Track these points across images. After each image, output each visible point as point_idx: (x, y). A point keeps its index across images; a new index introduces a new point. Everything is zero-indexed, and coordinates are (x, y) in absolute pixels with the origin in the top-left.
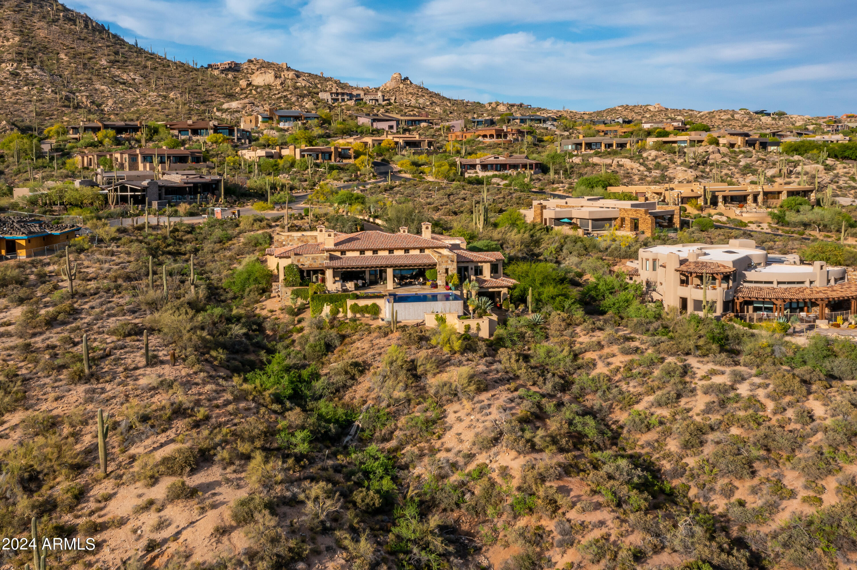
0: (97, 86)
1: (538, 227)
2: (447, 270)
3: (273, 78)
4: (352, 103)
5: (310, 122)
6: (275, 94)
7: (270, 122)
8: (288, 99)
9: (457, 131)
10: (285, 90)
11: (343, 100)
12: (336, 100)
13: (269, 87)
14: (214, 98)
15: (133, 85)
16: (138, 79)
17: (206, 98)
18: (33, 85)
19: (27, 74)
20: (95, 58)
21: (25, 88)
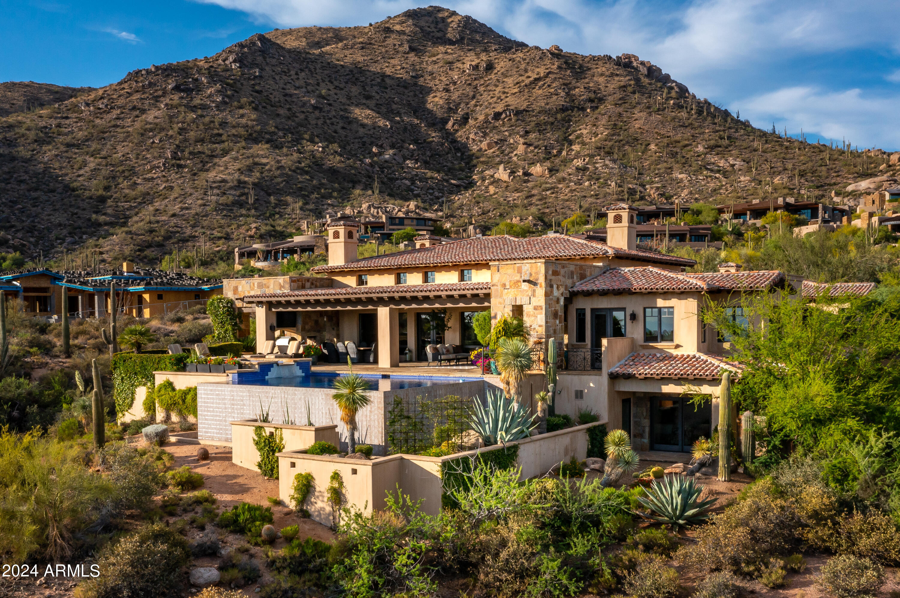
0: (676, 175)
14: (838, 180)
15: (729, 173)
16: (738, 163)
18: (598, 179)
19: (597, 168)
20: (691, 145)
21: (587, 184)
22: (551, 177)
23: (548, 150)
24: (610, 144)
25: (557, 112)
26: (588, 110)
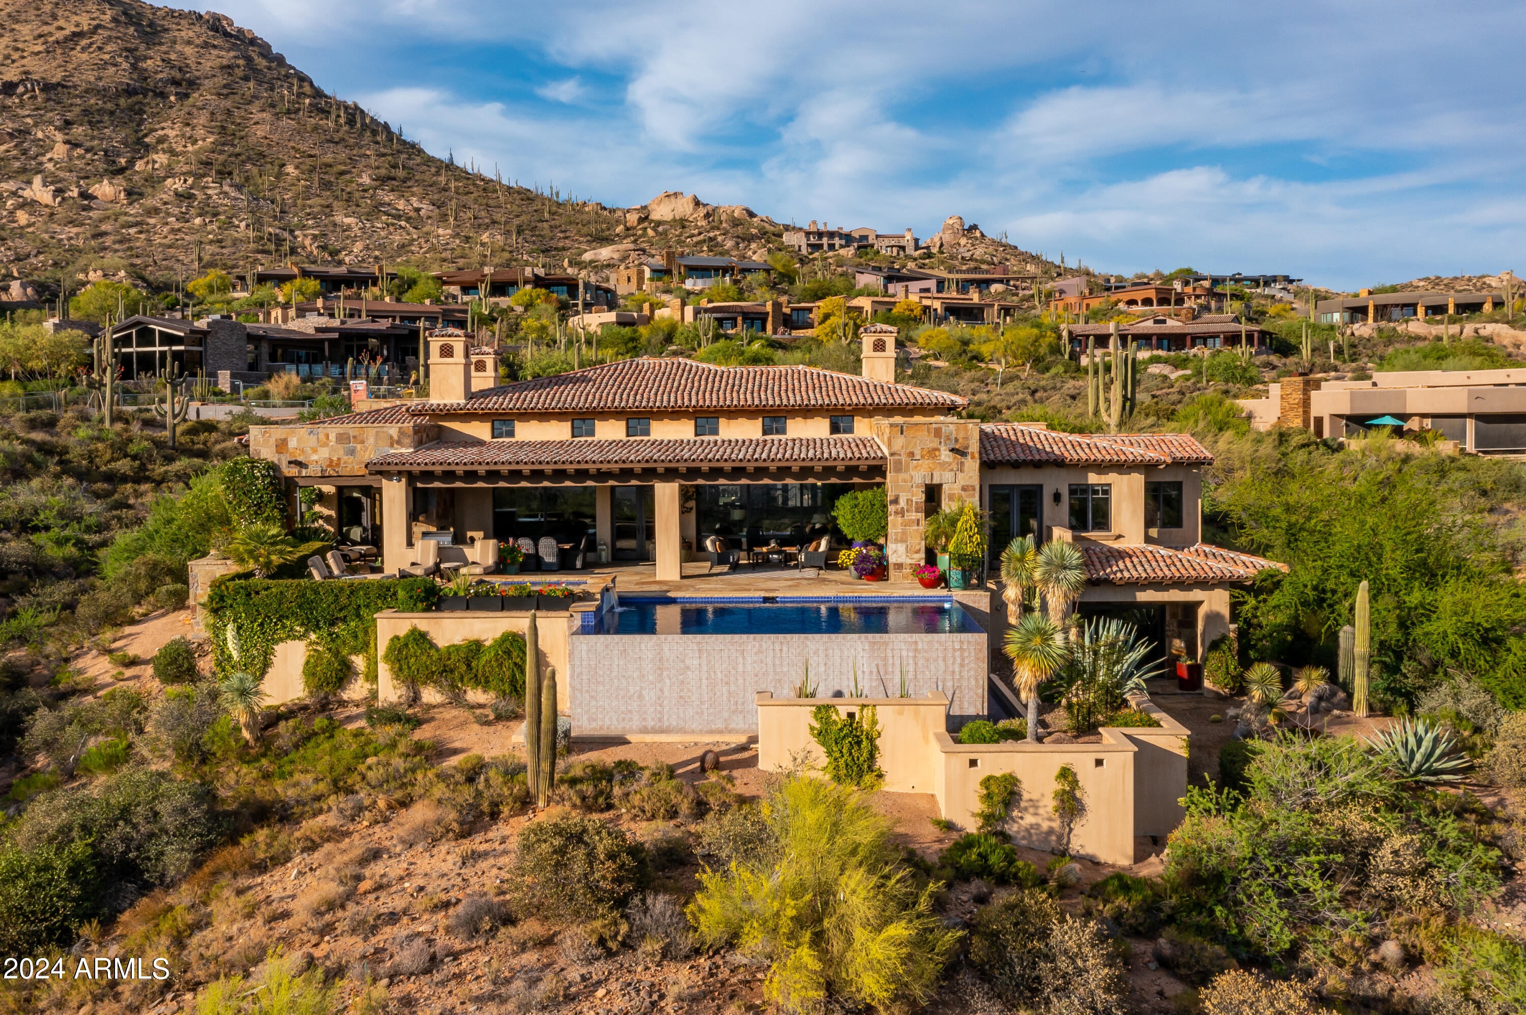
0: (339, 218)
1: (1296, 440)
2: (933, 494)
3: (691, 206)
4: (848, 252)
5: (749, 278)
6: (692, 236)
7: (666, 278)
8: (718, 244)
9: (1072, 298)
10: (713, 228)
11: (832, 247)
12: (817, 247)
13: (682, 223)
14: (568, 243)
15: (416, 220)
16: (426, 208)
17: (553, 244)
18: (215, 215)
19: (209, 197)
20: (349, 172)
21: (198, 221)
22: (130, 204)
23: (109, 156)
24: (222, 158)
25: (118, 95)
26: (172, 98)
